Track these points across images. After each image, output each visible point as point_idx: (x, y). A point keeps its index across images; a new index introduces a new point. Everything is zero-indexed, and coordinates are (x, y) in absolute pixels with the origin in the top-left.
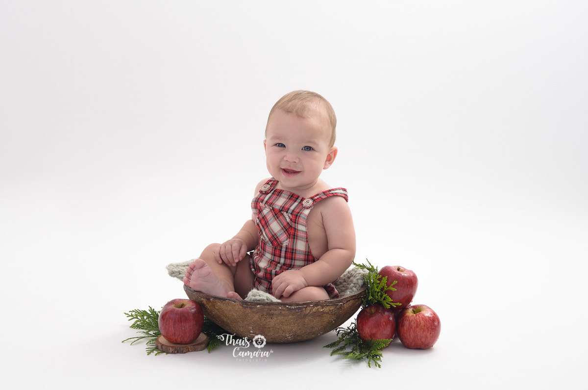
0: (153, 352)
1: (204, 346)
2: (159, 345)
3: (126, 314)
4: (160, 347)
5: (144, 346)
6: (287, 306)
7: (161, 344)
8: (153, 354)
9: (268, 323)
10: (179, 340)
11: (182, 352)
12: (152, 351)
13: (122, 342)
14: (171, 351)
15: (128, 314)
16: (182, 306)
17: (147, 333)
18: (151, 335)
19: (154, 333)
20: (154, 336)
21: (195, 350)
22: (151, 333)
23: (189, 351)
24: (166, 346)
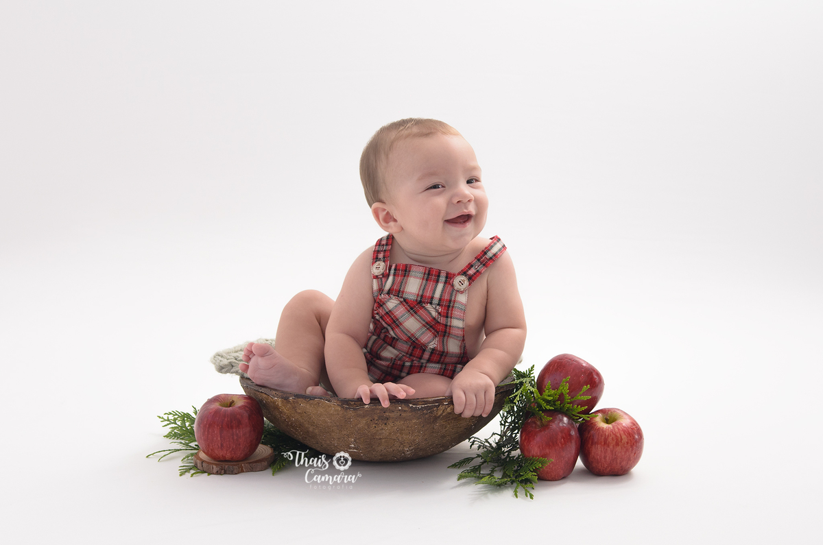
0: (189, 472)
1: (265, 464)
2: (198, 462)
3: (160, 417)
4: (199, 465)
5: (178, 462)
6: (411, 405)
7: (201, 459)
8: (188, 475)
9: (380, 432)
10: (228, 456)
11: (232, 473)
12: (187, 470)
13: (147, 457)
14: (215, 471)
15: (162, 418)
16: (231, 404)
17: (187, 445)
18: (191, 446)
19: (196, 445)
20: (195, 449)
21: (252, 470)
22: (193, 444)
23: (242, 471)
24: (208, 463)
